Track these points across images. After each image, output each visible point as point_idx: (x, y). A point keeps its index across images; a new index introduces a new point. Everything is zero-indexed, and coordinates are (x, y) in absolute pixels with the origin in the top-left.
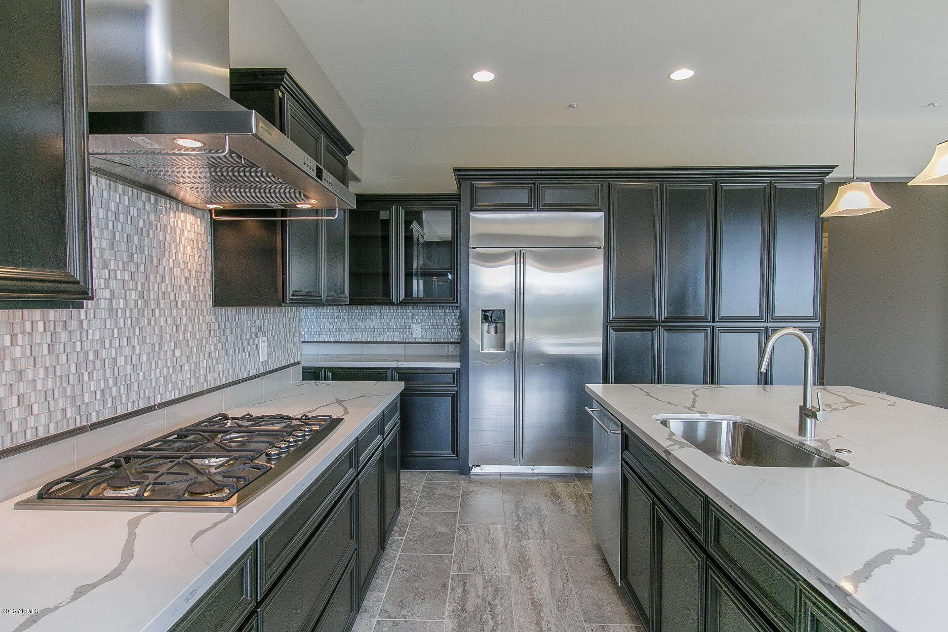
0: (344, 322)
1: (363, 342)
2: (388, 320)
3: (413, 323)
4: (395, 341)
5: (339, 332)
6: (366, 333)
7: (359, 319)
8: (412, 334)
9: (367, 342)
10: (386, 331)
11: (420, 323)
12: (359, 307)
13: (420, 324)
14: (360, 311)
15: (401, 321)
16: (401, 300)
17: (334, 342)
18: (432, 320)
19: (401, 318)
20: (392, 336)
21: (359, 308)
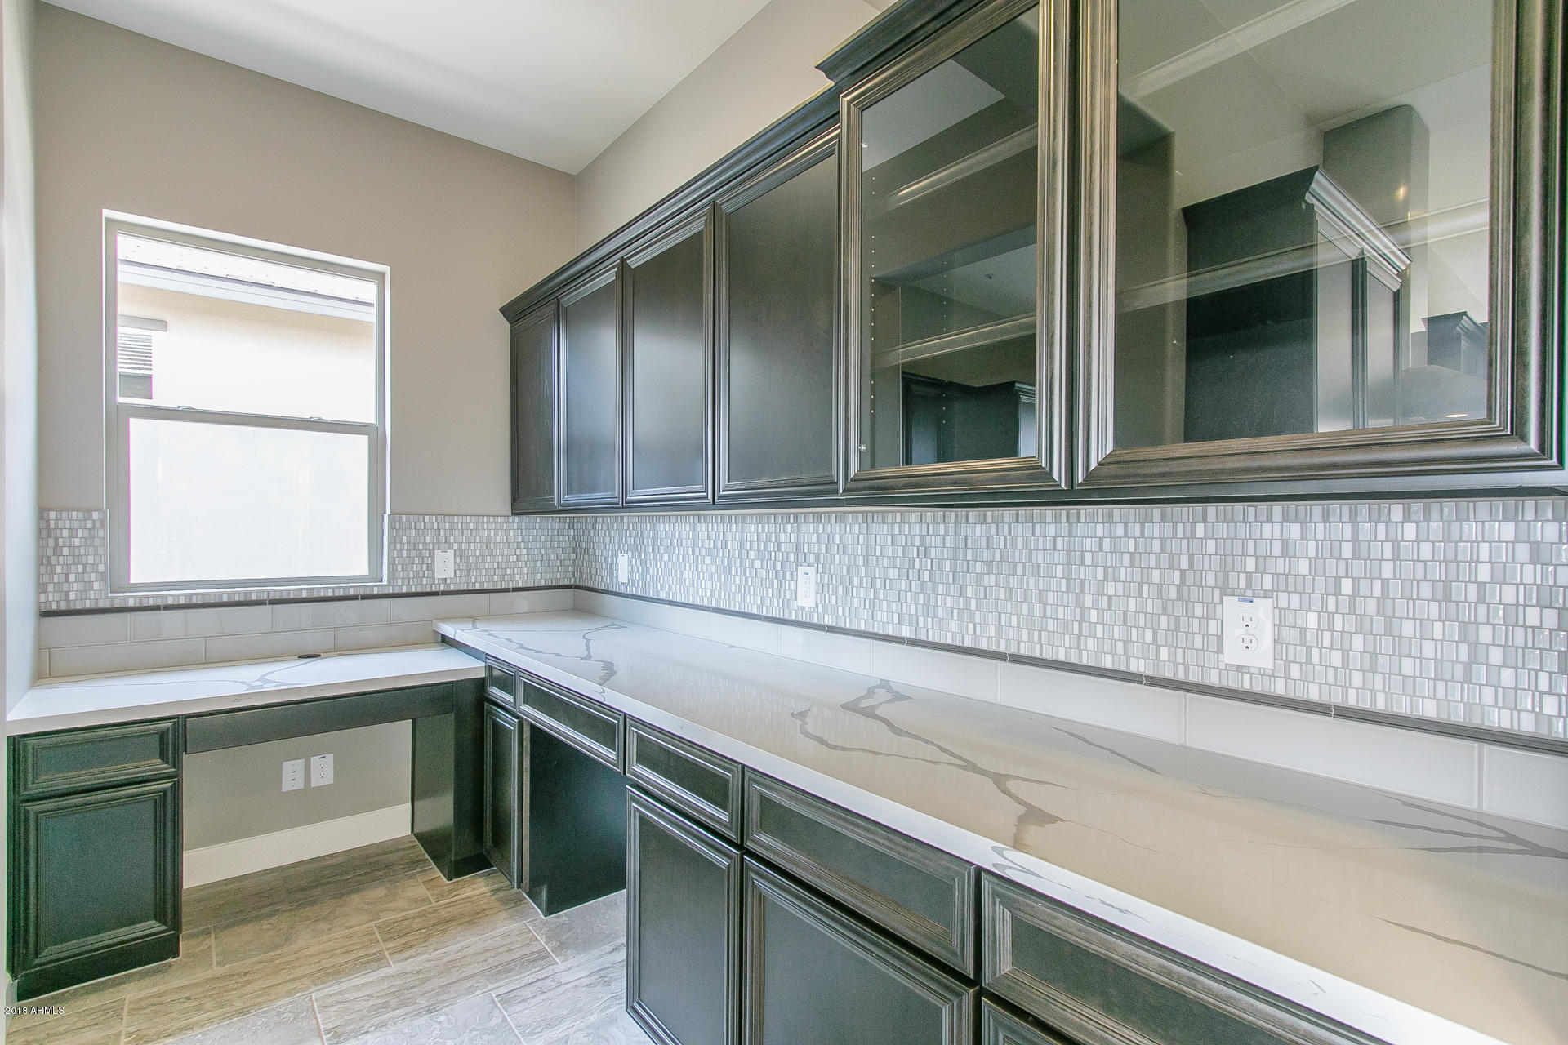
0: (940, 569)
1: (1000, 656)
2: (1100, 571)
3: (1226, 590)
4: (1133, 669)
5: (927, 604)
6: (1014, 618)
7: (989, 563)
8: (1220, 650)
9: (1017, 659)
10: (1094, 619)
11: (1267, 595)
12: (989, 514)
13: (1268, 603)
14: (993, 532)
15: (1162, 577)
16: (1093, 465)
17: (912, 642)
18: (1347, 586)
19: (1164, 563)
20: (1120, 645)
21: (989, 520)
